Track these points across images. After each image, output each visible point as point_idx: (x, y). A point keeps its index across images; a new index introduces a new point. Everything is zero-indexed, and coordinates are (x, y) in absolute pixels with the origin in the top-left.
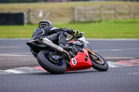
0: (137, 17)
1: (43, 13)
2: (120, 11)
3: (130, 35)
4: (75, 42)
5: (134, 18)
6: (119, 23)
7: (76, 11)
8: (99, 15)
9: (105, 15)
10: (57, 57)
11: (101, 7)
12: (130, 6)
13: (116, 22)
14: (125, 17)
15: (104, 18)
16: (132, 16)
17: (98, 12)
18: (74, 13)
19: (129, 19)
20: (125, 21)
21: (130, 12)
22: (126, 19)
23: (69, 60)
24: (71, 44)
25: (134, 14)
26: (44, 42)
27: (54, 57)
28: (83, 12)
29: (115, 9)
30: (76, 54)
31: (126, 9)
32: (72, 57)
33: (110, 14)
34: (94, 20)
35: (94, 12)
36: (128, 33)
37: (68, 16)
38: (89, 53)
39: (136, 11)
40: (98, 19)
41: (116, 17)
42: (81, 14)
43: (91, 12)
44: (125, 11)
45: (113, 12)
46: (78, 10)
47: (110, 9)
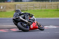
0: (42, 8)
1: (3, 7)
2: (35, 6)
3: (39, 16)
4: (31, 18)
5: (41, 9)
6: (35, 11)
7: (17, 6)
8: (27, 8)
9: (29, 8)
10: (25, 25)
11: (27, 4)
12: (39, 4)
13: (33, 11)
14: (37, 8)
15: (28, 9)
16: (41, 8)
17: (26, 6)
18: (16, 7)
19: (39, 9)
20: (38, 10)
21: (40, 6)
22: (38, 9)
23: (30, 26)
24: (30, 19)
25: (41, 7)
26: (20, 18)
27: (24, 25)
28: (20, 7)
29: (33, 5)
30: (32, 23)
31: (38, 5)
32: (31, 25)
33: (31, 7)
34: (24, 10)
35: (24, 6)
36: (39, 15)
37: (13, 8)
38: (37, 23)
39: (42, 6)
40: (26, 9)
41: (34, 9)
42: (19, 7)
43: (23, 6)
44: (37, 6)
45: (32, 6)
46: (18, 6)
47: (31, 5)
